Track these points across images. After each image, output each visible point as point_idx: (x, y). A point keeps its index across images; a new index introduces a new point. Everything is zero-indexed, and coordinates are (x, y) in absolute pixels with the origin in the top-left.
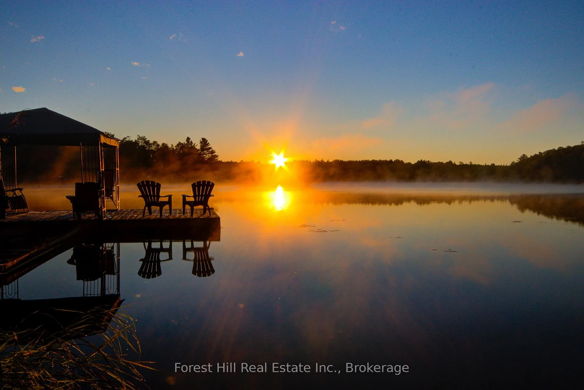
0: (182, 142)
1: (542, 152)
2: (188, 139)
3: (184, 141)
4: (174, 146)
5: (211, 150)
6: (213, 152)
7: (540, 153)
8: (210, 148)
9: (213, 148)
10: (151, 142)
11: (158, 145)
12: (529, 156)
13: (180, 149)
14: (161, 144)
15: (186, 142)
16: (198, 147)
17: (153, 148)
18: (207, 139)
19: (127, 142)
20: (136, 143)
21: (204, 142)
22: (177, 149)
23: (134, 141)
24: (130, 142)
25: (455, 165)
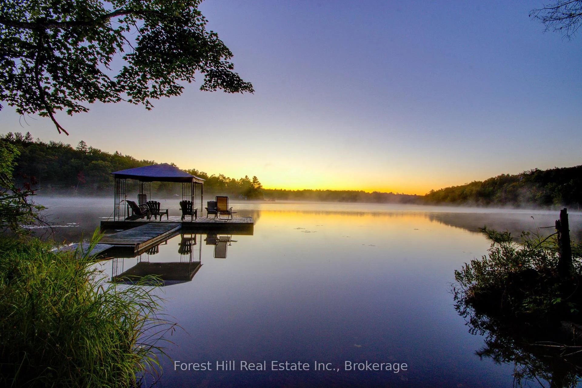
0: (243, 178)
1: (443, 189)
2: (246, 176)
3: (244, 177)
4: (239, 180)
5: (258, 183)
6: (259, 184)
7: (441, 189)
8: (258, 182)
9: (260, 182)
10: (227, 177)
11: (230, 179)
12: (435, 191)
13: (242, 182)
14: (231, 179)
15: (245, 178)
16: (252, 181)
17: (227, 181)
18: (256, 176)
19: (214, 178)
20: (218, 178)
21: (255, 178)
22: (240, 182)
23: (217, 177)
24: (215, 178)
25: (394, 194)
